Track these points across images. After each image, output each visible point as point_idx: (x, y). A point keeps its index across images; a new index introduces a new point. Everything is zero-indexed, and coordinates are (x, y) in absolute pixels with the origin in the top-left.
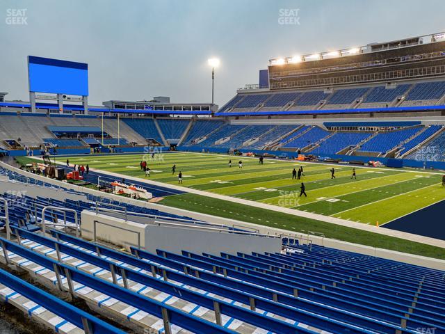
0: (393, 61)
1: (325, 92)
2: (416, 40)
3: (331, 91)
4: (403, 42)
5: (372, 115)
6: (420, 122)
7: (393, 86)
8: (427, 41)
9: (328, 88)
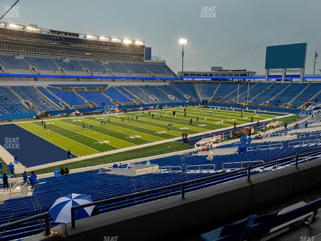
0: (64, 44)
1: (16, 57)
2: (77, 35)
3: (21, 57)
4: (66, 34)
5: (78, 80)
6: (107, 85)
7: (67, 60)
8: (81, 37)
9: (18, 55)
